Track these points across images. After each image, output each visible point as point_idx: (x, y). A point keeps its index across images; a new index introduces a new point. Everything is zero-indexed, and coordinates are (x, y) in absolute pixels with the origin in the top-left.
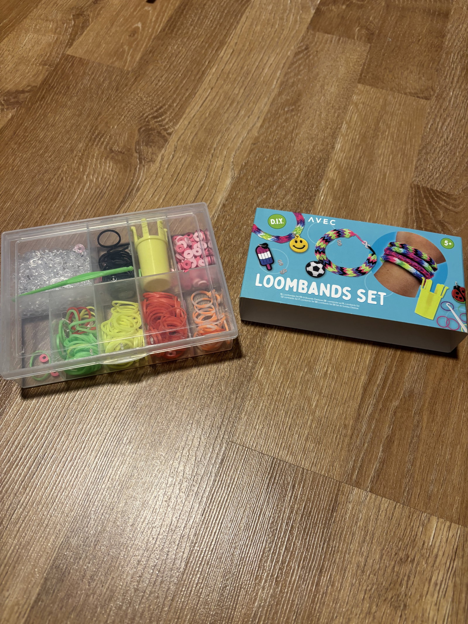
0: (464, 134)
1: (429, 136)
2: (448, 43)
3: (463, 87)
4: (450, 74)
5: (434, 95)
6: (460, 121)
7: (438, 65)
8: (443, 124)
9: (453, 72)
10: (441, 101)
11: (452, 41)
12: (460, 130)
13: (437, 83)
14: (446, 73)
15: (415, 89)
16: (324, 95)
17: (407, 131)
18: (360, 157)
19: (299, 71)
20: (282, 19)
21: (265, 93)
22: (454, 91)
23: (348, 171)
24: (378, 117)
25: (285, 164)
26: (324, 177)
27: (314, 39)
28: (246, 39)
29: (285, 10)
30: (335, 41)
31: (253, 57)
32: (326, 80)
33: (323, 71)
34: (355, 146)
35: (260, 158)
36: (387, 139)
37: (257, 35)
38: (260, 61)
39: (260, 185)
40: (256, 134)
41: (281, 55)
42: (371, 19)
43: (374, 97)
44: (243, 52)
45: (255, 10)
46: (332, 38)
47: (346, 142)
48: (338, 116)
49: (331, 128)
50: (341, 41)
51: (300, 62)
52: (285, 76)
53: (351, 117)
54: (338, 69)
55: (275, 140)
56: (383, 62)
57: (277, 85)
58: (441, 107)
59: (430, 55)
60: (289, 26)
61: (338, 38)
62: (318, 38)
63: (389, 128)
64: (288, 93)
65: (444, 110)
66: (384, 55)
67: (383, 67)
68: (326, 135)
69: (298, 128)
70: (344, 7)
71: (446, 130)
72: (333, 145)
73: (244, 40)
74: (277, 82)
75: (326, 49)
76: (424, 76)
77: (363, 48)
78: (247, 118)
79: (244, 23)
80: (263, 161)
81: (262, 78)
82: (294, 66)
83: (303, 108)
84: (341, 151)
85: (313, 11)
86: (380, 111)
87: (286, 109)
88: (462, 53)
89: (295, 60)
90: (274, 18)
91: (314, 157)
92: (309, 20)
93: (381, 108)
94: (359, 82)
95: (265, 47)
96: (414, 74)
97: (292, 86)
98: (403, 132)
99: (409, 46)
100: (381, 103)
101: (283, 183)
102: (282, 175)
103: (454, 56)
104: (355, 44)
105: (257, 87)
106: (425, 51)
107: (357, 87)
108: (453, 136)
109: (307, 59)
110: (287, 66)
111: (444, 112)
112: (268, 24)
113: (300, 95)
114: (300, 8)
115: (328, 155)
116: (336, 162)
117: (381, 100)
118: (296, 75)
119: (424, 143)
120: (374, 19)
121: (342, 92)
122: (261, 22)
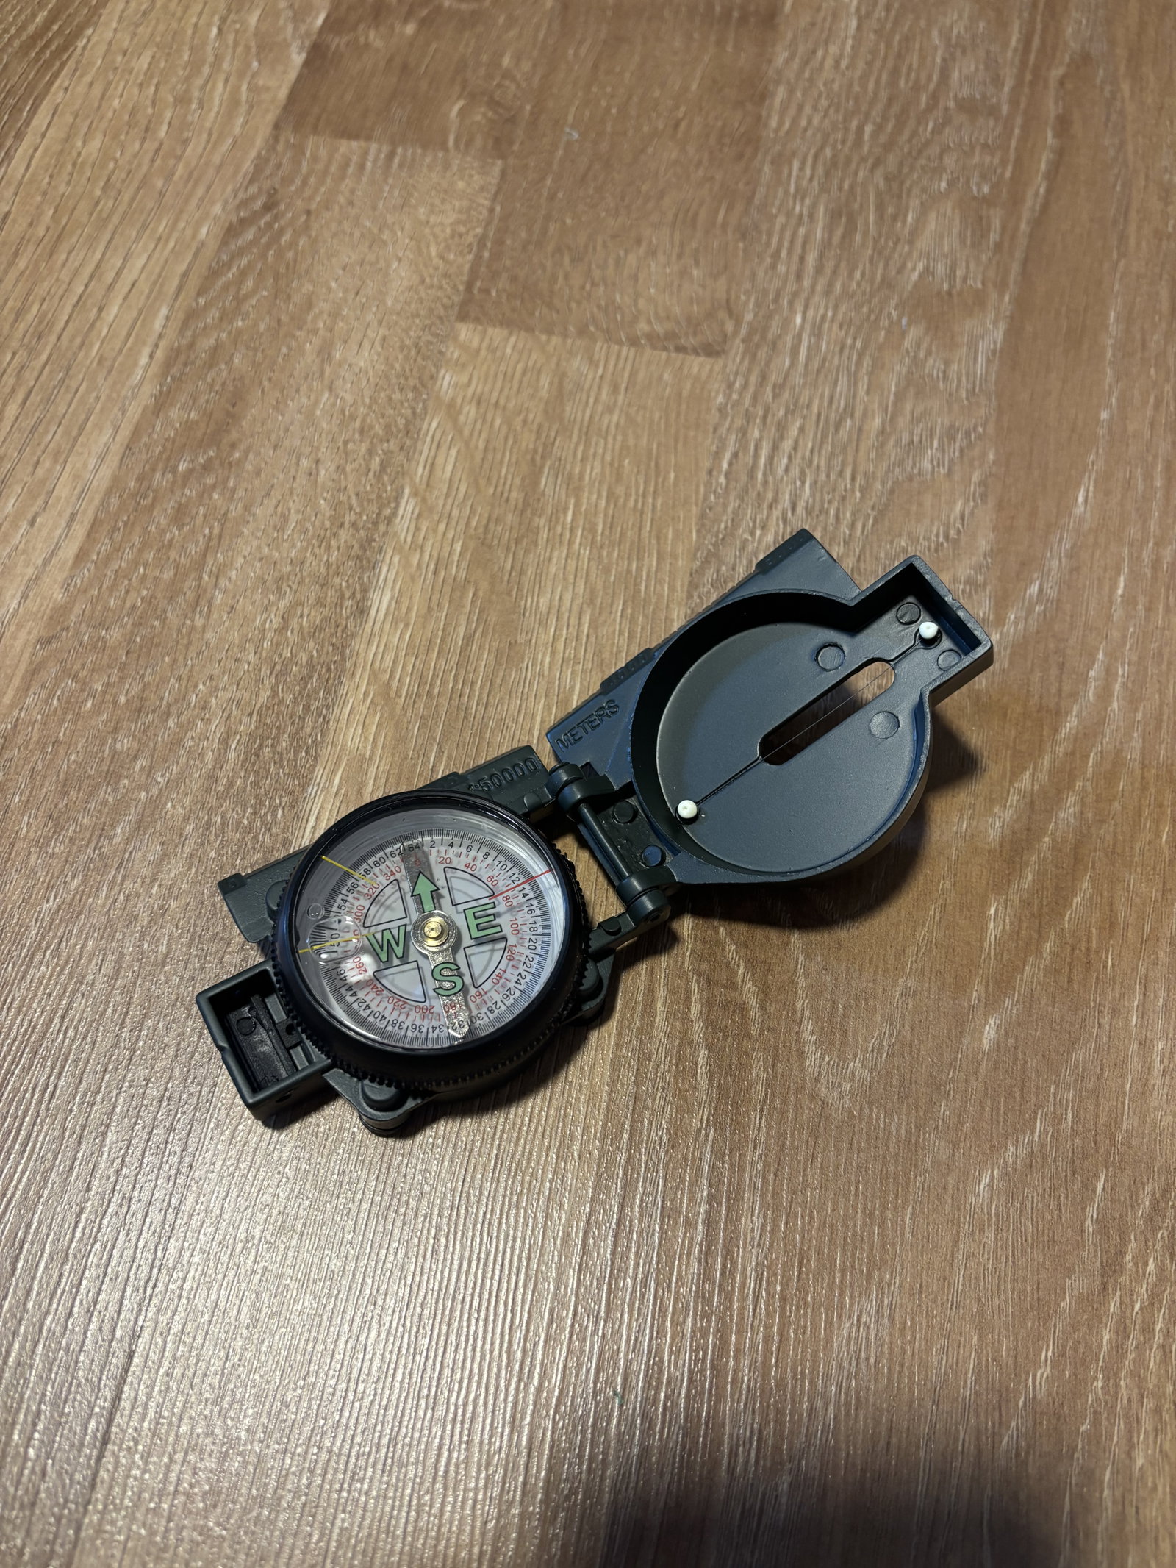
0: (853, 479)
1: (725, 506)
2: (781, 123)
3: (838, 286)
4: (792, 242)
5: (736, 333)
6: (838, 426)
7: (746, 212)
8: (775, 448)
9: (802, 231)
10: (762, 354)
11: (792, 111)
12: (837, 463)
13: (748, 285)
14: (775, 239)
15: (668, 318)
16: (331, 389)
17: (644, 496)
18: (469, 639)
19: (239, 301)
20: (182, 100)
21: (102, 410)
22: (806, 307)
23: (421, 705)
24: (535, 451)
25: (168, 714)
26: (326, 750)
27: (300, 163)
28: (45, 194)
29: (195, 67)
30: (375, 160)
31: (64, 265)
32: (341, 324)
33: (330, 289)
34: (448, 589)
35: (69, 704)
36: (571, 542)
37: (88, 174)
38: (91, 278)
39: (58, 828)
40: (59, 596)
41: (171, 244)
42: (506, 61)
43: (520, 367)
44: (31, 248)
45: (88, 79)
46: (366, 153)
47: (413, 579)
48: (383, 467)
49: (354, 524)
50: (397, 160)
51: (244, 261)
52: (185, 325)
53: (433, 464)
54: (387, 275)
55: (134, 607)
56: (552, 228)
57: (154, 368)
58: (764, 377)
59: (718, 177)
60: (208, 125)
61: (385, 149)
62: (315, 159)
63: (577, 492)
64: (194, 399)
65: (778, 390)
66: (552, 197)
67: (550, 248)
68: (334, 556)
69: (226, 542)
70: (410, 29)
71: (787, 470)
72: (364, 599)
73: (39, 198)
74: (151, 356)
75: (342, 200)
76: (697, 263)
77: (478, 180)
78: (24, 526)
79: (43, 135)
80: (77, 717)
81: (97, 345)
82: (220, 283)
83: (246, 453)
84: (395, 622)
85: (298, 59)
86: (540, 427)
87: (183, 467)
88: (828, 152)
89: (225, 257)
90: (154, 102)
91: (286, 664)
92: (283, 94)
93: (546, 412)
94: (463, 317)
95: (115, 220)
96: (661, 258)
97: (211, 363)
98: (631, 503)
99: (643, 151)
100: (544, 393)
101: (155, 804)
102: (150, 771)
103: (802, 169)
104: (447, 166)
105: (74, 384)
106: (699, 163)
107: (456, 339)
108: (813, 495)
109: (268, 246)
110: (193, 283)
111: (775, 396)
112: (130, 125)
113: (237, 398)
114: (254, 50)
115: (341, 648)
116: (374, 674)
117: (545, 381)
118: (226, 317)
119: (709, 540)
120: (517, 65)
121: (397, 366)
122: (104, 125)
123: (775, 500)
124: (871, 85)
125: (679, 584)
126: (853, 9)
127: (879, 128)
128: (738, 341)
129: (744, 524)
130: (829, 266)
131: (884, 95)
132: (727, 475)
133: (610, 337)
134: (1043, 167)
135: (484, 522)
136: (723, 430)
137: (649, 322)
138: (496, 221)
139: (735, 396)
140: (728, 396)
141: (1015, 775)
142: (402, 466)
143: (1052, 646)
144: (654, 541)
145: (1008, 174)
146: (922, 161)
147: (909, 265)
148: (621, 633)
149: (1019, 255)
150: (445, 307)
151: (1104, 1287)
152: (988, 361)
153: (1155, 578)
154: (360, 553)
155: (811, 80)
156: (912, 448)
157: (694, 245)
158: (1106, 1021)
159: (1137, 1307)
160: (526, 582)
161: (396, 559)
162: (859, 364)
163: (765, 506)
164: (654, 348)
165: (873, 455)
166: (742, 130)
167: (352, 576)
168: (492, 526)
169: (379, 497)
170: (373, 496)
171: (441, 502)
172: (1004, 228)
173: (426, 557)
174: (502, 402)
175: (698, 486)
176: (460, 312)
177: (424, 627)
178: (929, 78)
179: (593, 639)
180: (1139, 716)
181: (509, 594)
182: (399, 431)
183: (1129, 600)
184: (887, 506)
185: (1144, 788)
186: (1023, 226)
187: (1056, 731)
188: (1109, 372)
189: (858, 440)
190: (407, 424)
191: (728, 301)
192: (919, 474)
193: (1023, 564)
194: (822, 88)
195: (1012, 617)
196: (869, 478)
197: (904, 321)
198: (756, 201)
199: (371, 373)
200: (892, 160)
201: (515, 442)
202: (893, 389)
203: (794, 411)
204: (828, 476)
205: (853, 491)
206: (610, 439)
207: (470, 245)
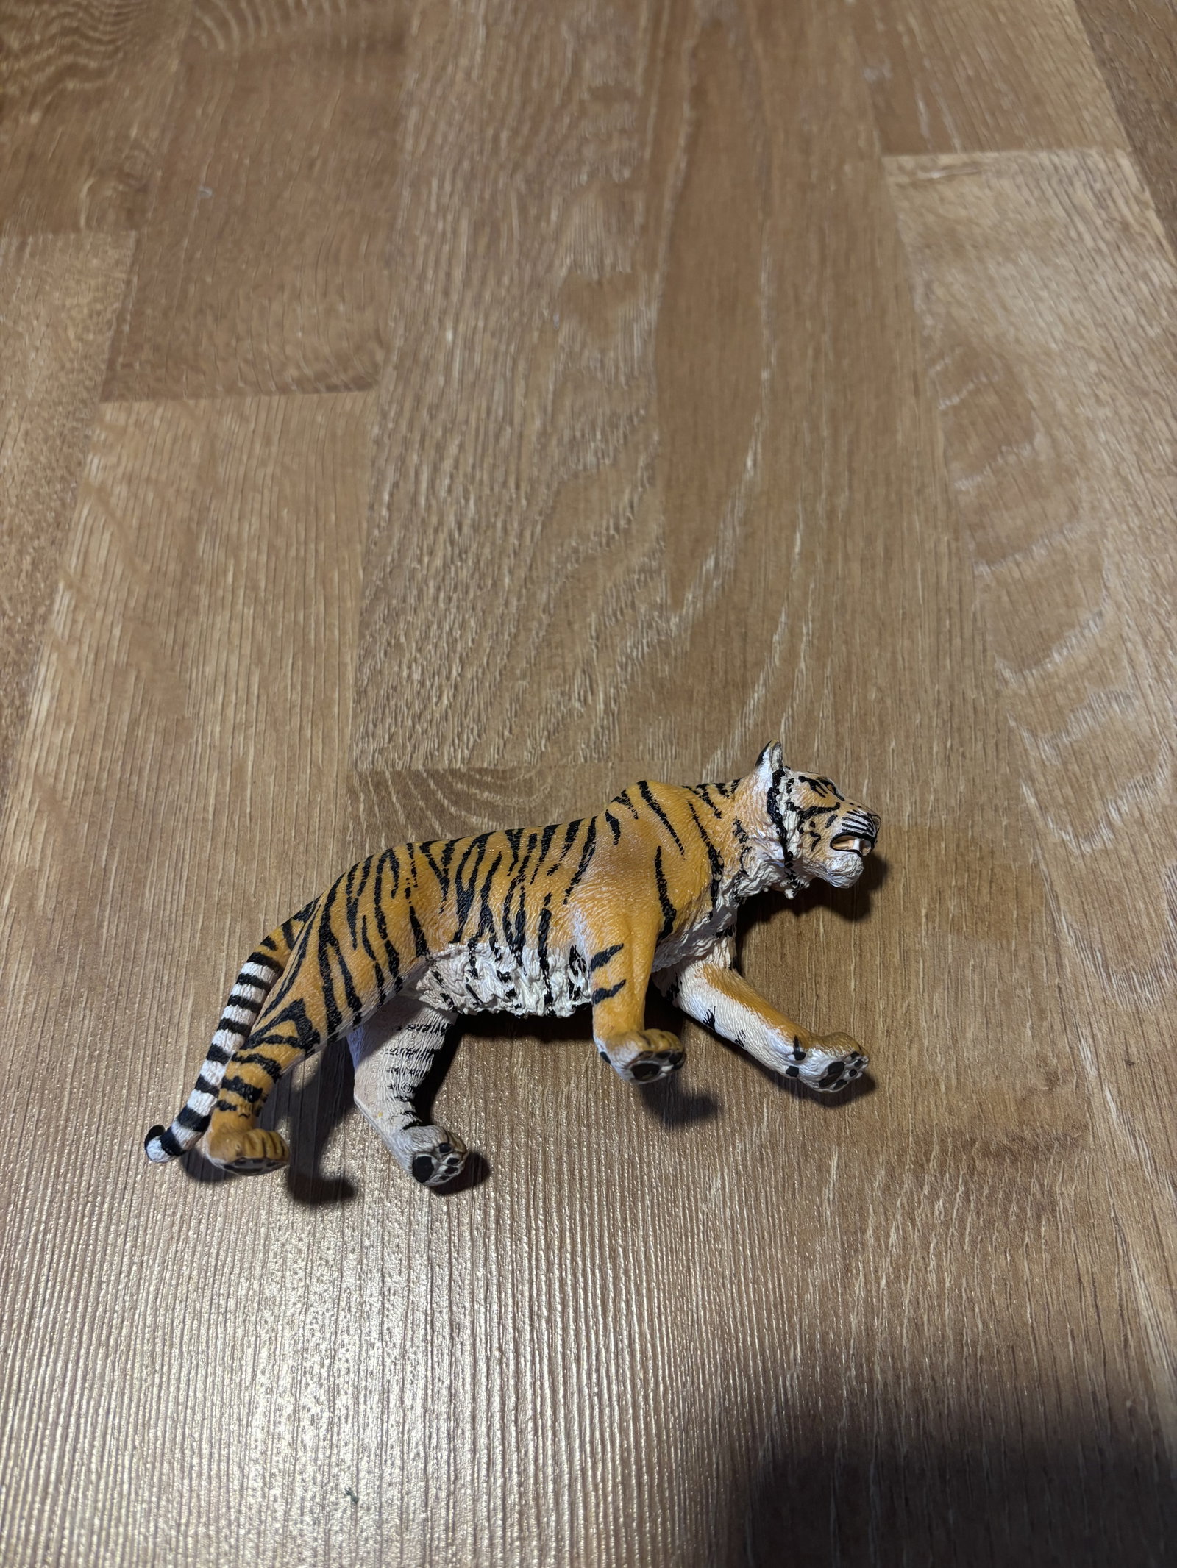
123: (440, 523)
124: (504, 91)
125: (349, 626)
126: (480, 19)
127: (516, 132)
128: (390, 369)
129: (410, 553)
130: (476, 277)
131: (517, 98)
132: (389, 507)
133: (259, 389)
134: (682, 142)
135: (142, 600)
136: (381, 462)
137: (298, 367)
138: (134, 294)
139: (391, 425)
140: (383, 427)
141: (706, 757)
142: (55, 560)
143: (732, 618)
144: (319, 587)
145: (647, 154)
146: (561, 158)
147: (557, 263)
148: (293, 686)
149: (665, 232)
150: (87, 389)
151: (847, 1269)
152: (645, 342)
153: (831, 529)
154: (16, 658)
155: (444, 98)
156: (575, 444)
157: (339, 280)
158: (823, 991)
159: (883, 1282)
160: (189, 653)
161: (54, 657)
162: (514, 369)
163: (431, 531)
164: (304, 391)
165: (536, 459)
166: (379, 158)
167: (9, 683)
168: (150, 604)
169: (33, 596)
170: (27, 597)
171: (97, 589)
172: (648, 210)
173: (85, 648)
174: (154, 475)
175: (360, 523)
176: (103, 391)
177: (87, 721)
178: (562, 73)
179: (264, 699)
180: (828, 672)
181: (173, 670)
182: (49, 525)
183: (807, 556)
184: (554, 508)
185: (839, 744)
186: (668, 205)
187: (744, 703)
188: (766, 332)
189: (520, 447)
190: (57, 515)
191: (377, 331)
192: (585, 468)
193: (697, 540)
194: (455, 103)
195: (690, 597)
196: (533, 483)
197: (556, 318)
198: (399, 226)
199: (16, 471)
200: (531, 163)
201: (169, 513)
202: (551, 387)
203: (451, 430)
204: (492, 489)
205: (518, 498)
206: (266, 491)
207: (109, 323)
